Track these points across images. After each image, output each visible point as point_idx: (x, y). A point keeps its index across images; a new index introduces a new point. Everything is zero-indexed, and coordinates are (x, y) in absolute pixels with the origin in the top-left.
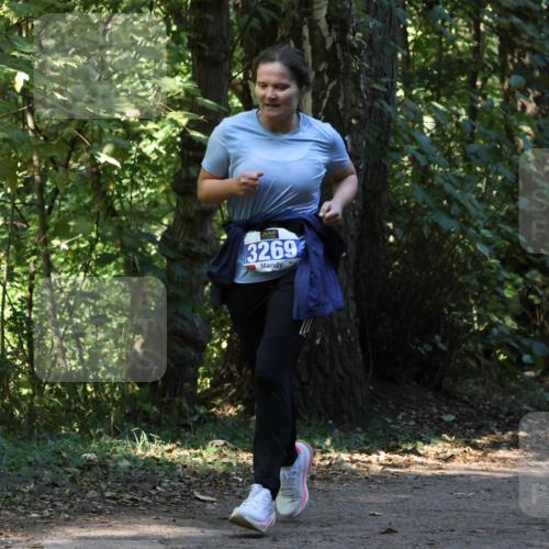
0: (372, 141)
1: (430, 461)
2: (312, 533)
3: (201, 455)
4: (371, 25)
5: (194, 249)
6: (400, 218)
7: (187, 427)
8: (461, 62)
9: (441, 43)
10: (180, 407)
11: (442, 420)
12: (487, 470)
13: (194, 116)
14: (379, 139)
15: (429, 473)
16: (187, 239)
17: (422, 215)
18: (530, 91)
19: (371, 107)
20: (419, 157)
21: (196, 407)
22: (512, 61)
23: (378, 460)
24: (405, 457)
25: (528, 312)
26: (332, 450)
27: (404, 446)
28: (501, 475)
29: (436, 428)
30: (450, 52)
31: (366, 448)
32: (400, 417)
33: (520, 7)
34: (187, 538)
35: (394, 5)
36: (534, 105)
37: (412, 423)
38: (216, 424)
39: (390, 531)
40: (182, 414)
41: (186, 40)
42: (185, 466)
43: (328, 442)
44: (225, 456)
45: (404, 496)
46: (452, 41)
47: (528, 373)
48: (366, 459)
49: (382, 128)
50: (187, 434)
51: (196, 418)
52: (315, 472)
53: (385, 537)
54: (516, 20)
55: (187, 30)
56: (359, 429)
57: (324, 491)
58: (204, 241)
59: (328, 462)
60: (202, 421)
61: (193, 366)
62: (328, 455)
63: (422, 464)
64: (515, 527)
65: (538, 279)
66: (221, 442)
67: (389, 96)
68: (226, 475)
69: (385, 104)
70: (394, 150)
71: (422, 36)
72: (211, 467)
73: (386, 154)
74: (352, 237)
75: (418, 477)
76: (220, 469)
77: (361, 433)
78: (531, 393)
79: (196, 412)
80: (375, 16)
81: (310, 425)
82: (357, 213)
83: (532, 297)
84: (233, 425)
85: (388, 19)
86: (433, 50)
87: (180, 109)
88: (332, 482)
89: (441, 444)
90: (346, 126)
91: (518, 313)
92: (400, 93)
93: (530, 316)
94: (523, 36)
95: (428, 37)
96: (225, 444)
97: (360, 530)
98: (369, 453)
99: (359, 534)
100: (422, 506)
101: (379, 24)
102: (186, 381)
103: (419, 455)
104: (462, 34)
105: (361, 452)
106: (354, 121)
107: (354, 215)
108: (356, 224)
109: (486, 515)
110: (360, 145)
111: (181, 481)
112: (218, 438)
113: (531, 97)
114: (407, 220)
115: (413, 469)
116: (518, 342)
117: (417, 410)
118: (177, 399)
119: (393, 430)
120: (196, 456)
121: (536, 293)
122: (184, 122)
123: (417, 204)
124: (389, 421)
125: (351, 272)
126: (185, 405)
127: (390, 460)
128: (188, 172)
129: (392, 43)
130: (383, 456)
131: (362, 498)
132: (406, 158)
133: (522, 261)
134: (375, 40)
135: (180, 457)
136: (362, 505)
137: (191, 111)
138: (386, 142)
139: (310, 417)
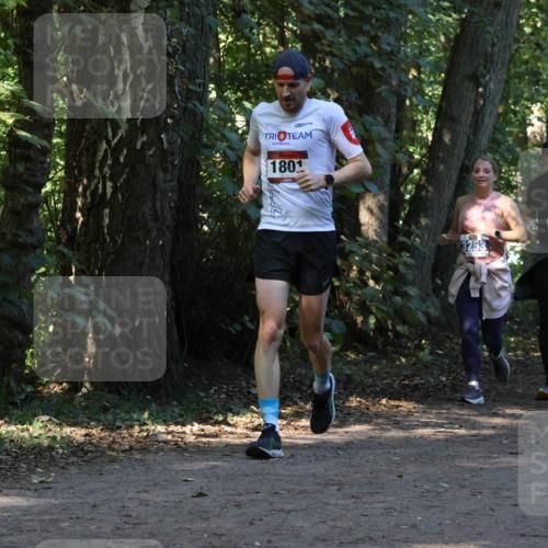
0: (187, 138)
1: (239, 431)
2: (129, 499)
3: (28, 430)
4: (184, 31)
5: (21, 240)
6: (212, 209)
7: (14, 404)
8: (267, 66)
9: (250, 49)
10: (8, 386)
11: (250, 393)
12: (290, 438)
13: (21, 116)
14: (192, 137)
15: (237, 441)
16: (14, 231)
17: (232, 207)
18: (330, 92)
19: (185, 108)
20: (229, 152)
21: (23, 386)
22: (313, 65)
23: (191, 431)
24: (217, 428)
26: (149, 422)
27: (216, 417)
28: (303, 442)
29: (245, 400)
30: (258, 57)
31: (180, 420)
32: (212, 391)
33: (320, 15)
34: (13, 507)
35: (205, 13)
37: (223, 396)
38: (41, 401)
39: (201, 495)
40: (10, 393)
41: (13, 46)
42: (12, 441)
43: (146, 415)
44: (50, 430)
45: (215, 463)
46: (260, 47)
48: (181, 430)
49: (196, 127)
50: (15, 411)
51: (23, 396)
52: (134, 443)
53: (196, 500)
54: (317, 26)
55: (14, 37)
56: (175, 403)
57: (141, 460)
58: (31, 232)
59: (145, 434)
60: (29, 399)
61: (20, 347)
62: (145, 428)
63: (232, 433)
64: (315, 487)
66: (46, 418)
67: (202, 96)
68: (51, 448)
69: (198, 104)
70: (206, 146)
71: (232, 42)
72: (37, 441)
73: (199, 151)
74: (168, 227)
75: (227, 445)
76: (46, 443)
77: (176, 406)
79: (23, 390)
80: (188, 23)
81: (129, 400)
82: (172, 205)
84: (58, 402)
85: (200, 27)
86: (242, 55)
87: (8, 110)
88: (149, 452)
89: (249, 415)
90: (162, 125)
92: (213, 95)
94: (324, 42)
95: (238, 43)
96: (50, 420)
97: (173, 495)
98: (183, 425)
99: (172, 498)
100: (231, 472)
101: (192, 30)
102: (14, 362)
103: (229, 425)
104: (269, 40)
105: (176, 424)
106: (169, 121)
107: (170, 207)
108: (172, 215)
109: (288, 478)
110: (175, 142)
111: (8, 455)
112: (44, 414)
114: (218, 211)
115: (224, 439)
117: (228, 385)
118: (5, 379)
119: (206, 403)
120: (23, 431)
122: (10, 121)
123: (229, 196)
124: (202, 394)
125: (167, 259)
126: (13, 384)
127: (203, 430)
128: (15, 167)
129: (205, 48)
130: (196, 427)
131: (176, 466)
132: (218, 155)
134: (188, 45)
135: (8, 432)
136: (176, 471)
137: (18, 112)
138: (200, 139)
139: (130, 393)
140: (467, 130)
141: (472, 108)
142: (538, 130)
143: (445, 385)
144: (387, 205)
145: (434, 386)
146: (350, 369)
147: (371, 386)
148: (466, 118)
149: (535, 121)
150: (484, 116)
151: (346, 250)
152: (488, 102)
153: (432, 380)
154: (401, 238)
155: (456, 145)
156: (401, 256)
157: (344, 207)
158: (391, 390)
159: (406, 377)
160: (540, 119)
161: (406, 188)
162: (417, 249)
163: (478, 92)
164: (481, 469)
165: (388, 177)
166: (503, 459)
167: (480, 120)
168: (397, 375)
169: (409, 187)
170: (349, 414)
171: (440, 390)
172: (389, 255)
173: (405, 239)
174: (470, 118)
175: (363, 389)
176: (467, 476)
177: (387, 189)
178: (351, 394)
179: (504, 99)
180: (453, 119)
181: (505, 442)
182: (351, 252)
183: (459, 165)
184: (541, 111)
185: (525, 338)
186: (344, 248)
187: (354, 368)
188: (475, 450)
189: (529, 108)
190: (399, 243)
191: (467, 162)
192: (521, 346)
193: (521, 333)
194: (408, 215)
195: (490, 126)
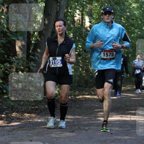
18: (5, 4)
25: (5, 76)
36: (6, 9)
47: (5, 96)
65: (8, 65)
78: (6, 102)
83: (6, 71)
91: (2, 77)
93: (6, 78)
113: (5, 7)
116: (2, 86)
121: (8, 70)
133: (3, 60)
140: (54, 18)
141: (56, 10)
142: (78, 19)
143: (47, 108)
144: (26, 44)
145: (43, 109)
146: (13, 103)
147: (21, 109)
148: (54, 14)
149: (77, 15)
150: (60, 13)
151: (11, 61)
152: (61, 8)
153: (42, 107)
154: (31, 57)
155: (50, 24)
156: (31, 63)
157: (11, 46)
158: (28, 110)
159: (33, 106)
160: (79, 15)
161: (32, 39)
162: (37, 60)
163: (57, 5)
164: (60, 137)
165: (27, 35)
166: (67, 134)
167: (58, 15)
168: (30, 105)
169: (34, 39)
170: (13, 119)
171: (45, 110)
172: (27, 63)
173: (33, 57)
174: (55, 14)
175: (18, 110)
176: (55, 140)
177: (26, 39)
178: (14, 112)
179: (67, 8)
180: (49, 15)
181: (68, 128)
182: (13, 62)
183: (51, 31)
184: (79, 12)
185: (75, 92)
186: (10, 60)
187: (15, 103)
188: (58, 131)
189: (75, 11)
190: (30, 58)
191: (54, 30)
192: (73, 94)
193: (73, 90)
194: (33, 49)
195: (62, 17)
